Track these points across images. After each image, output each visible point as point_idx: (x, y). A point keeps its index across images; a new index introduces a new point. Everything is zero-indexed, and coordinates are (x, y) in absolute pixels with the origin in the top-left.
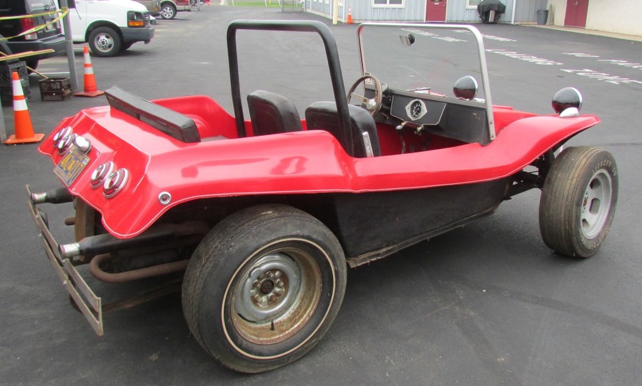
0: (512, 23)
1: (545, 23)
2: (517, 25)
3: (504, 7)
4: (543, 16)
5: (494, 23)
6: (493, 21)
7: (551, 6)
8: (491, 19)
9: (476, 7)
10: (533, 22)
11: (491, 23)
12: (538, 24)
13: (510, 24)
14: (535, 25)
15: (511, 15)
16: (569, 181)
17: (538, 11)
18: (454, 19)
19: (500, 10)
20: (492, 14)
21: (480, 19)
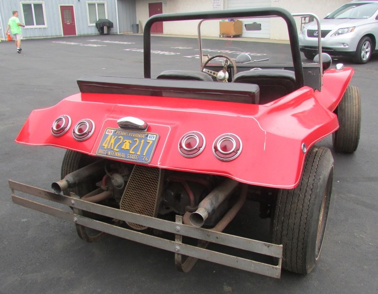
0: (118, 33)
1: (138, 32)
2: (121, 35)
3: (112, 24)
4: (136, 28)
5: (108, 34)
6: (107, 33)
7: (140, 22)
8: (105, 31)
9: (94, 24)
10: (130, 32)
11: (106, 34)
12: (134, 33)
13: (117, 34)
14: (131, 33)
15: (117, 29)
16: (354, 107)
17: (132, 25)
18: (82, 33)
19: (110, 25)
20: (105, 28)
21: (99, 32)
